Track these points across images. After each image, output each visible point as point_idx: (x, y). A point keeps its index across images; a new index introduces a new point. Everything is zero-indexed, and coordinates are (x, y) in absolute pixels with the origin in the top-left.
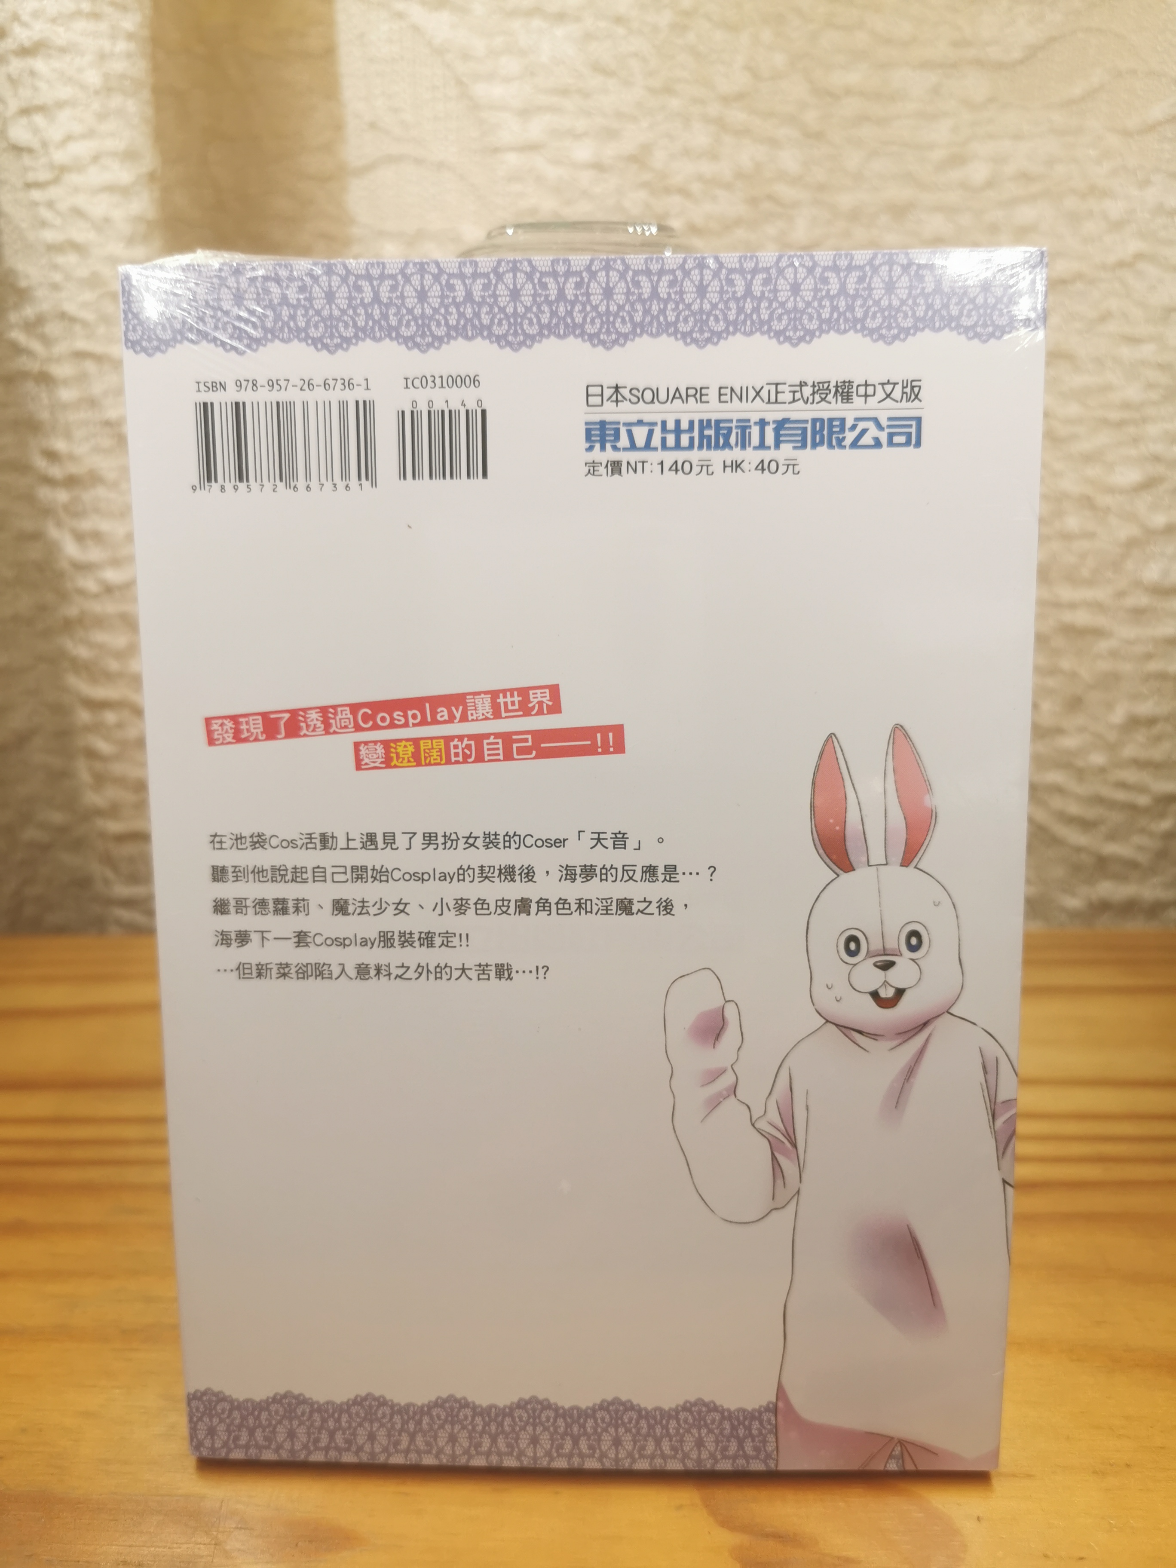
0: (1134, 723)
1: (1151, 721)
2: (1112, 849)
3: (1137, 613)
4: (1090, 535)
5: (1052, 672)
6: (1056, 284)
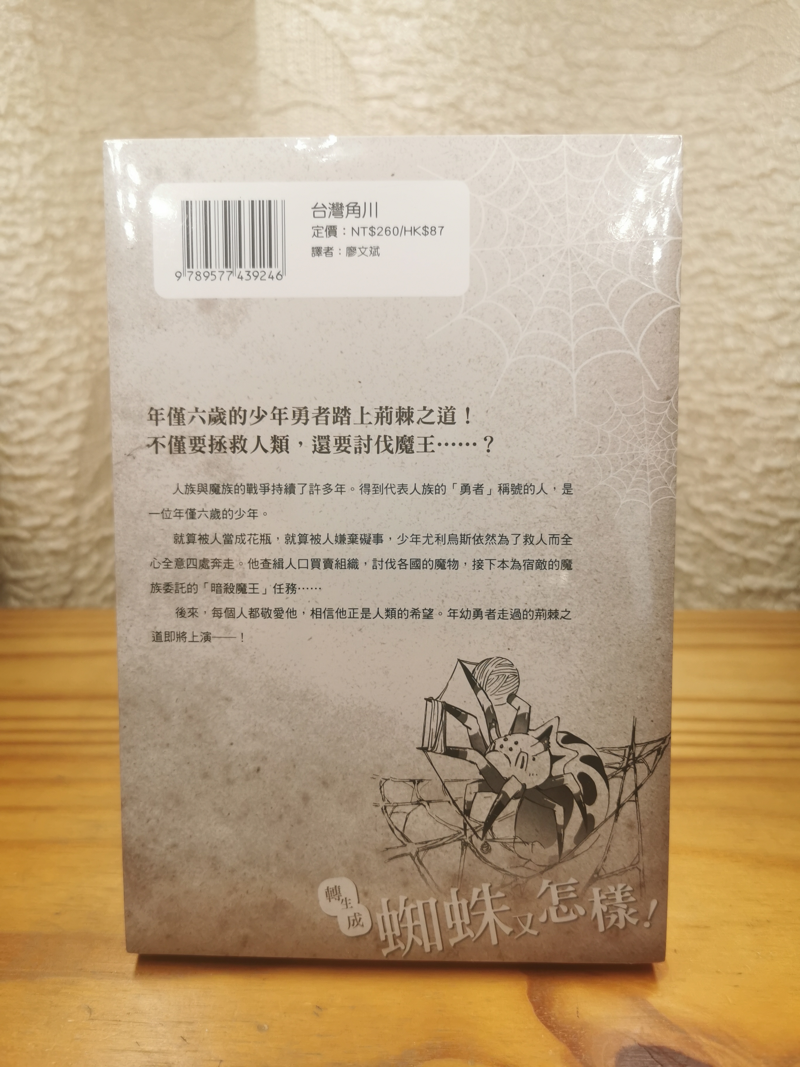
0: (768, 471)
1: (779, 471)
2: (753, 554)
3: (771, 400)
4: (741, 350)
5: (716, 439)
6: (721, 188)
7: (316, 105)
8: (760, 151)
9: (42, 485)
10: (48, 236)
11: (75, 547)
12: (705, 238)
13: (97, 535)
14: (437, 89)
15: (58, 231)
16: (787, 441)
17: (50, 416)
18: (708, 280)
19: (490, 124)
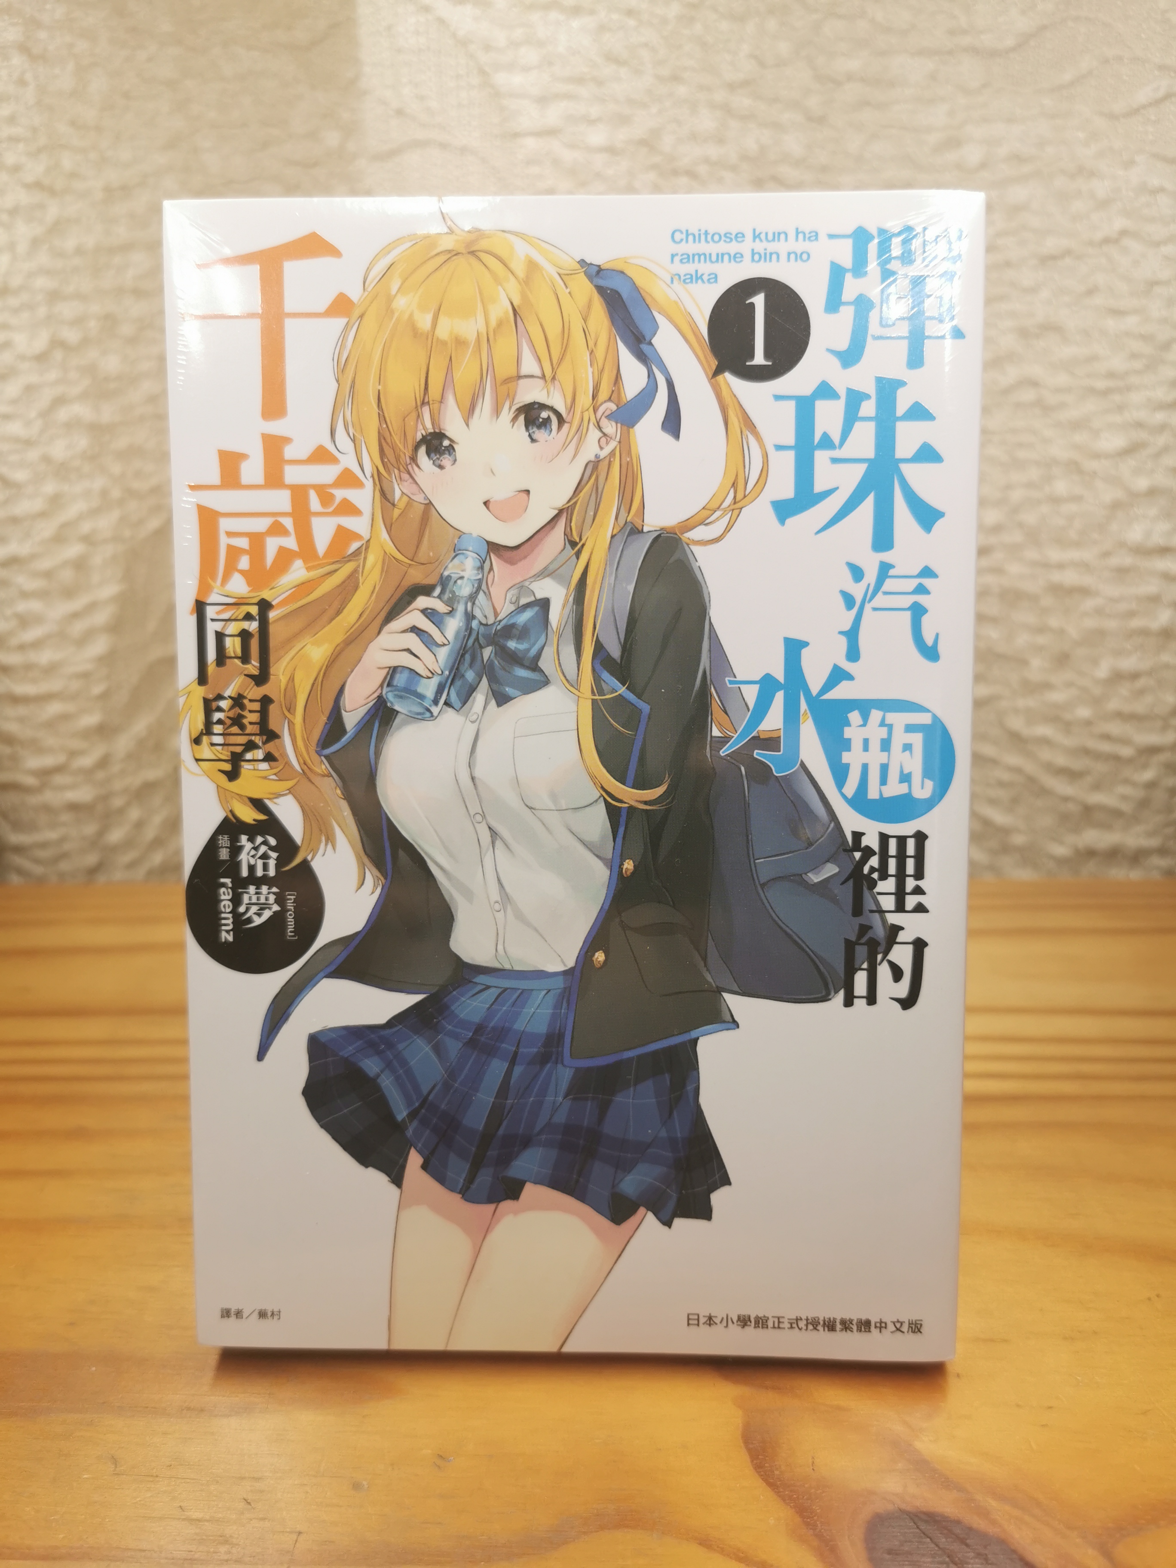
0: (1118, 677)
1: (1135, 676)
2: (1097, 798)
3: (1122, 572)
4: (1078, 499)
5: (1041, 630)
6: (1047, 260)
7: (443, 146)
8: (1104, 204)
9: (54, 708)
10: (57, 343)
11: (105, 798)
12: (1024, 333)
13: (136, 780)
14: (623, 120)
15: (72, 336)
16: (1144, 632)
17: (62, 609)
18: (1028, 395)
19: (703, 169)
